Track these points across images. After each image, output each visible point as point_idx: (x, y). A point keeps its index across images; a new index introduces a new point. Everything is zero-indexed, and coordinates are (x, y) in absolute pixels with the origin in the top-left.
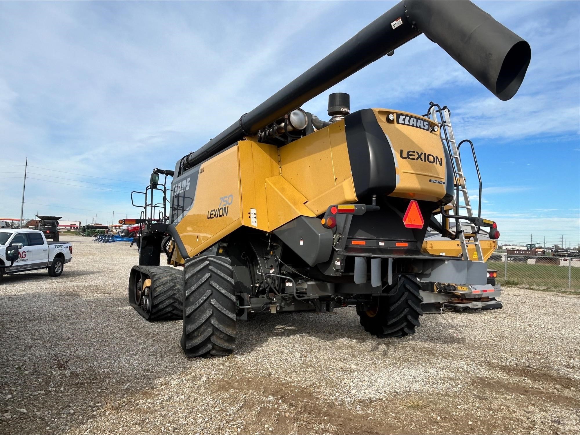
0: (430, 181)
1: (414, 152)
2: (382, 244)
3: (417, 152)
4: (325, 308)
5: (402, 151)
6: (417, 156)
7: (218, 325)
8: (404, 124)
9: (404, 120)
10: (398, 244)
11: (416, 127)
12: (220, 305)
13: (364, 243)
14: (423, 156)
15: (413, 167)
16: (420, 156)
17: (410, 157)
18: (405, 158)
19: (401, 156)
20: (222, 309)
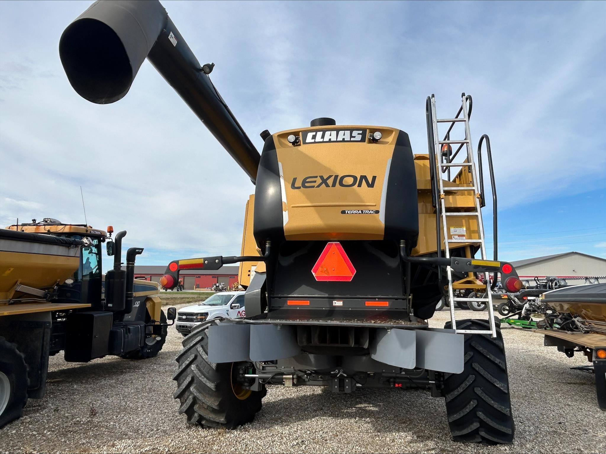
0: (343, 212)
1: (316, 177)
2: (338, 303)
3: (322, 177)
4: (336, 387)
5: (295, 179)
6: (319, 181)
7: (196, 393)
8: (315, 142)
9: (314, 137)
10: (369, 304)
11: (337, 141)
12: (198, 372)
13: (307, 303)
14: (330, 182)
15: (309, 197)
16: (324, 181)
17: (307, 185)
18: (299, 188)
19: (293, 186)
20: (200, 376)
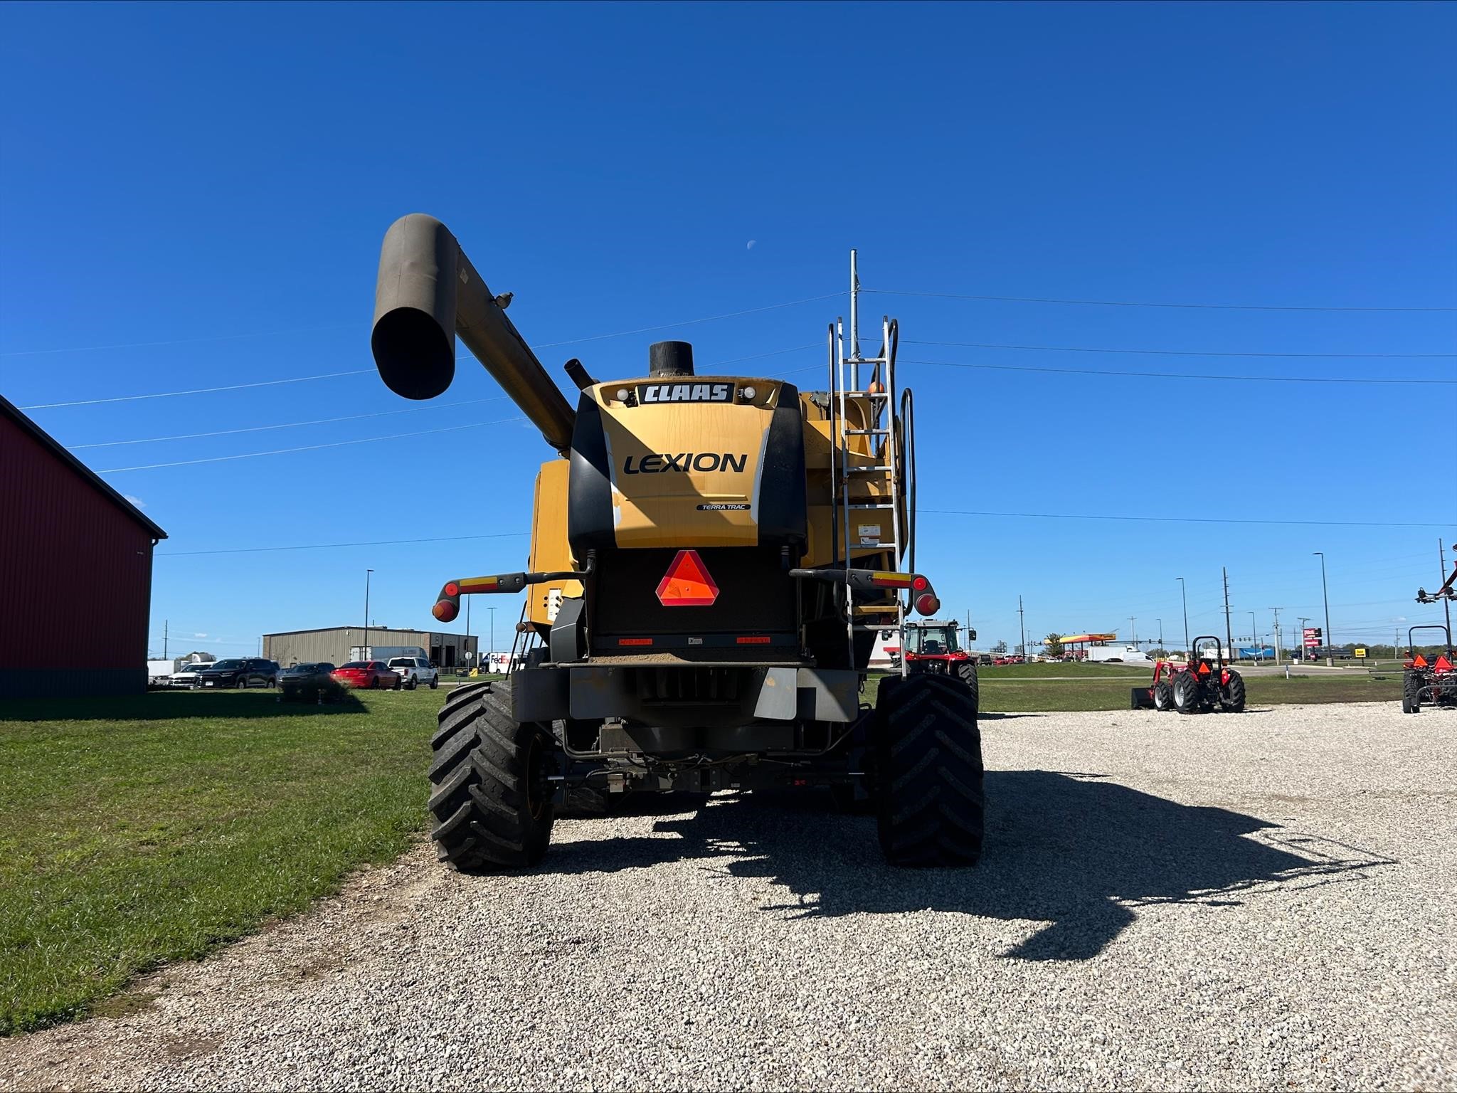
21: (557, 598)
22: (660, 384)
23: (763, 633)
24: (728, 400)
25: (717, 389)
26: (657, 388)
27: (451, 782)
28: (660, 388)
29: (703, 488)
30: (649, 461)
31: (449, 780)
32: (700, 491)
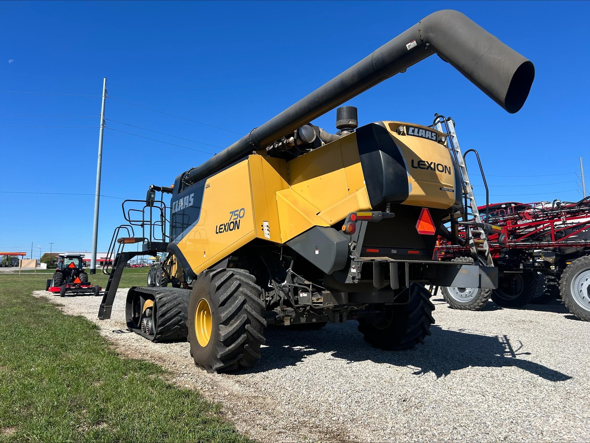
21: (267, 226)
22: (415, 127)
23: (417, 249)
24: (436, 141)
25: (433, 134)
26: (413, 129)
27: (235, 324)
28: (414, 129)
29: (441, 180)
30: (421, 163)
31: (234, 323)
32: (440, 181)
